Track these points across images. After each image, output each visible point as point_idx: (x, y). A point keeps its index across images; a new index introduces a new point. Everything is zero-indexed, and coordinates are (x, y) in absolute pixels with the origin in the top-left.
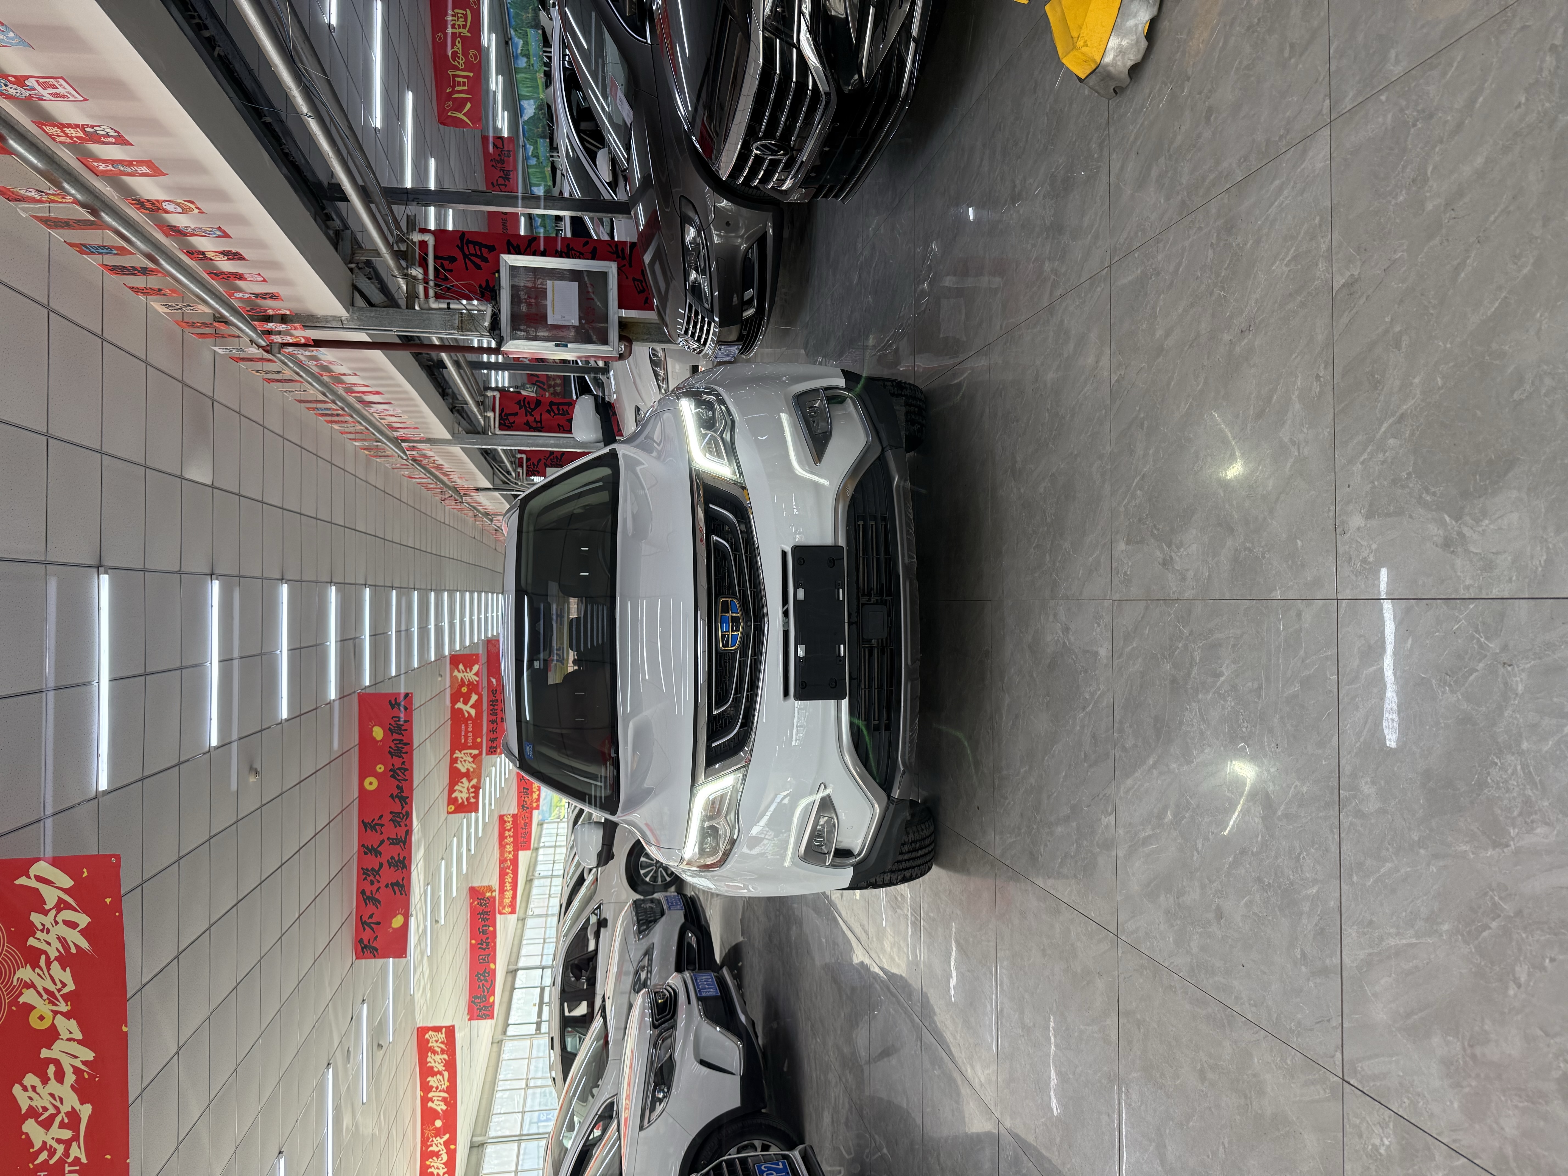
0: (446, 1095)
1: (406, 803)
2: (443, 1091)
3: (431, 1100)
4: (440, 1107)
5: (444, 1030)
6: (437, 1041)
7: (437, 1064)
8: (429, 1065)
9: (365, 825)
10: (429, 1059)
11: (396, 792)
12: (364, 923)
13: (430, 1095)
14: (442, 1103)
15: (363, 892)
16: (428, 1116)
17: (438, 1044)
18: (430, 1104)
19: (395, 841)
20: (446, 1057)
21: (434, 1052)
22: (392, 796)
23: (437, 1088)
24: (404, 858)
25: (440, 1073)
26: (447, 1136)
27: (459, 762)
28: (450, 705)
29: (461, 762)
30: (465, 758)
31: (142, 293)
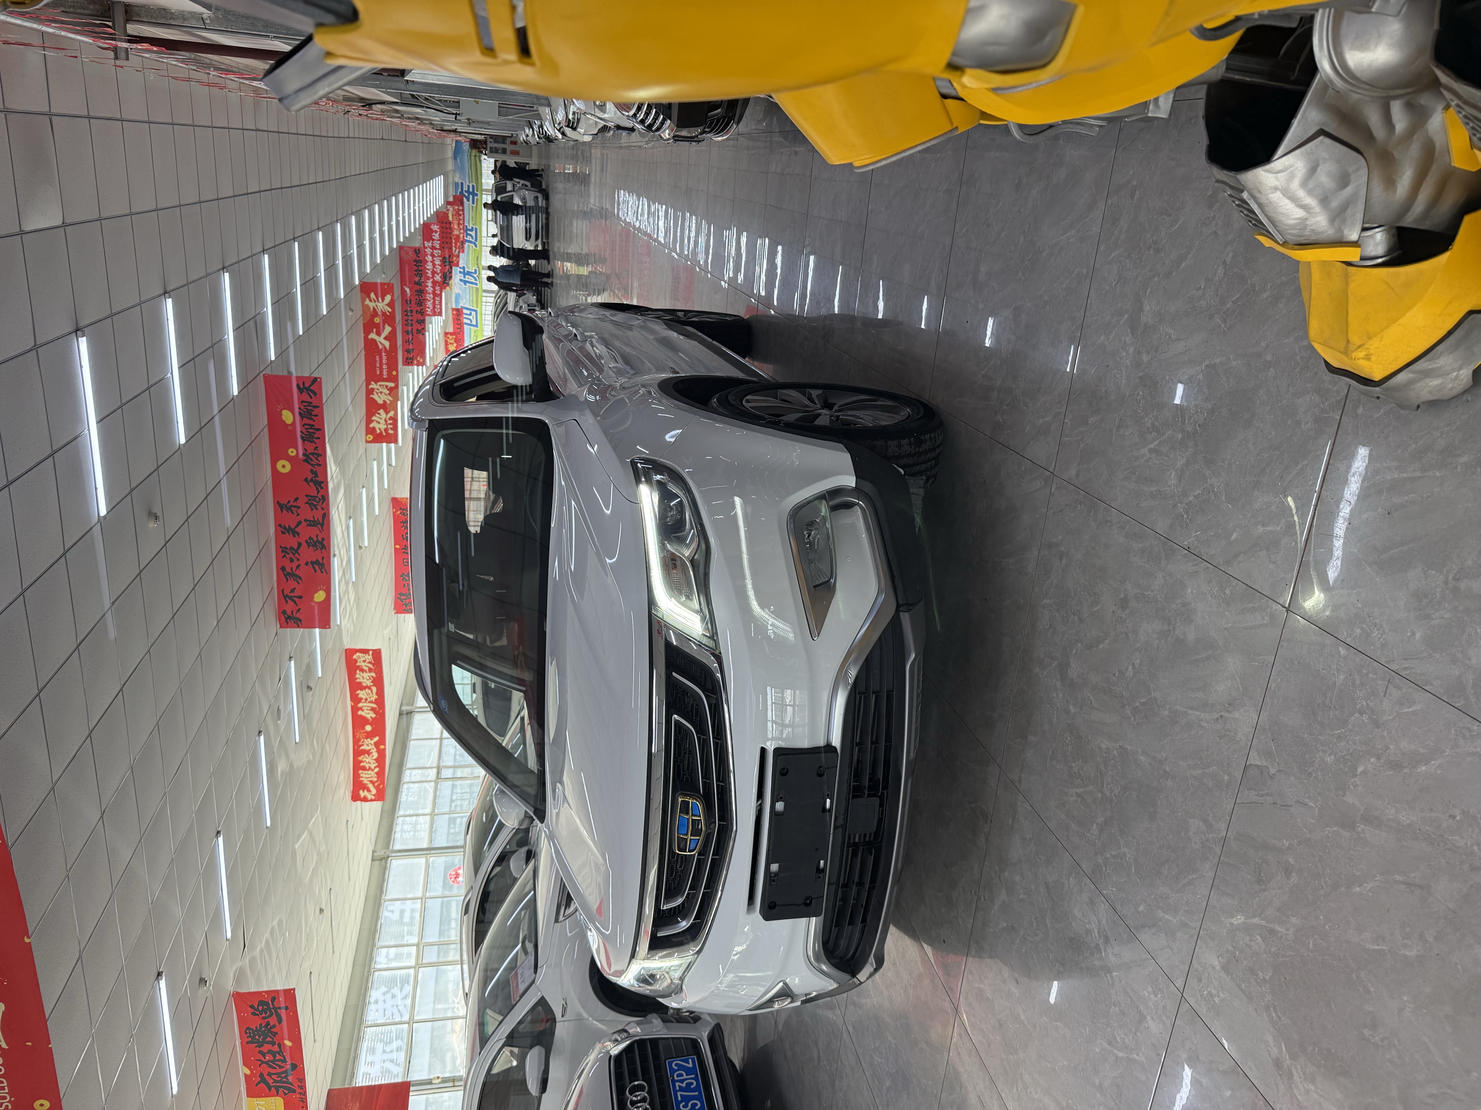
0: (374, 706)
1: (322, 488)
2: (371, 702)
3: (361, 709)
4: (370, 715)
5: (371, 652)
6: (364, 661)
7: (365, 680)
8: (358, 680)
9: (280, 507)
10: (357, 676)
11: (310, 476)
12: (286, 597)
13: (360, 705)
14: (370, 712)
15: (283, 569)
16: (358, 722)
17: (365, 664)
18: (360, 713)
19: (313, 523)
20: (373, 674)
21: (363, 671)
22: (306, 480)
23: (366, 700)
24: (323, 539)
25: (369, 688)
26: (376, 739)
27: (375, 393)
28: (363, 335)
29: (377, 393)
30: (381, 390)
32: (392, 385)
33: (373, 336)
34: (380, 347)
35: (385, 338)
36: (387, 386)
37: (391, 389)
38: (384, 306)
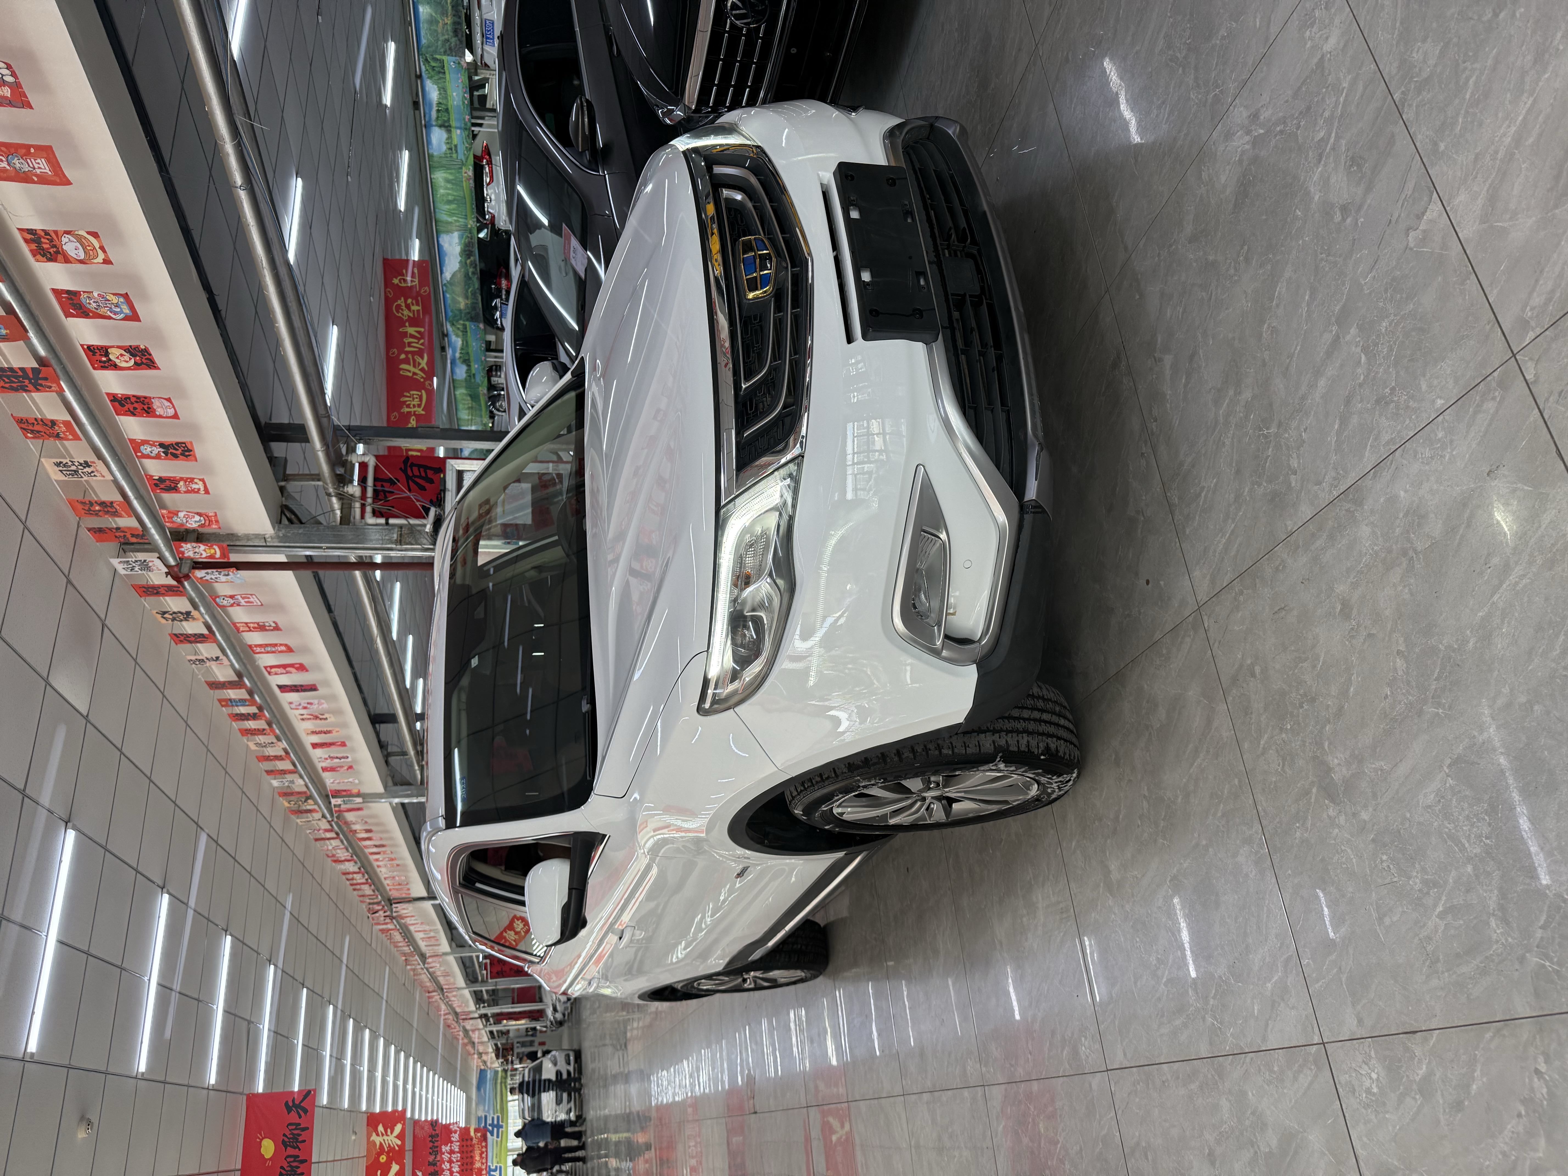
31: (32, 432)
38: (392, 1140)
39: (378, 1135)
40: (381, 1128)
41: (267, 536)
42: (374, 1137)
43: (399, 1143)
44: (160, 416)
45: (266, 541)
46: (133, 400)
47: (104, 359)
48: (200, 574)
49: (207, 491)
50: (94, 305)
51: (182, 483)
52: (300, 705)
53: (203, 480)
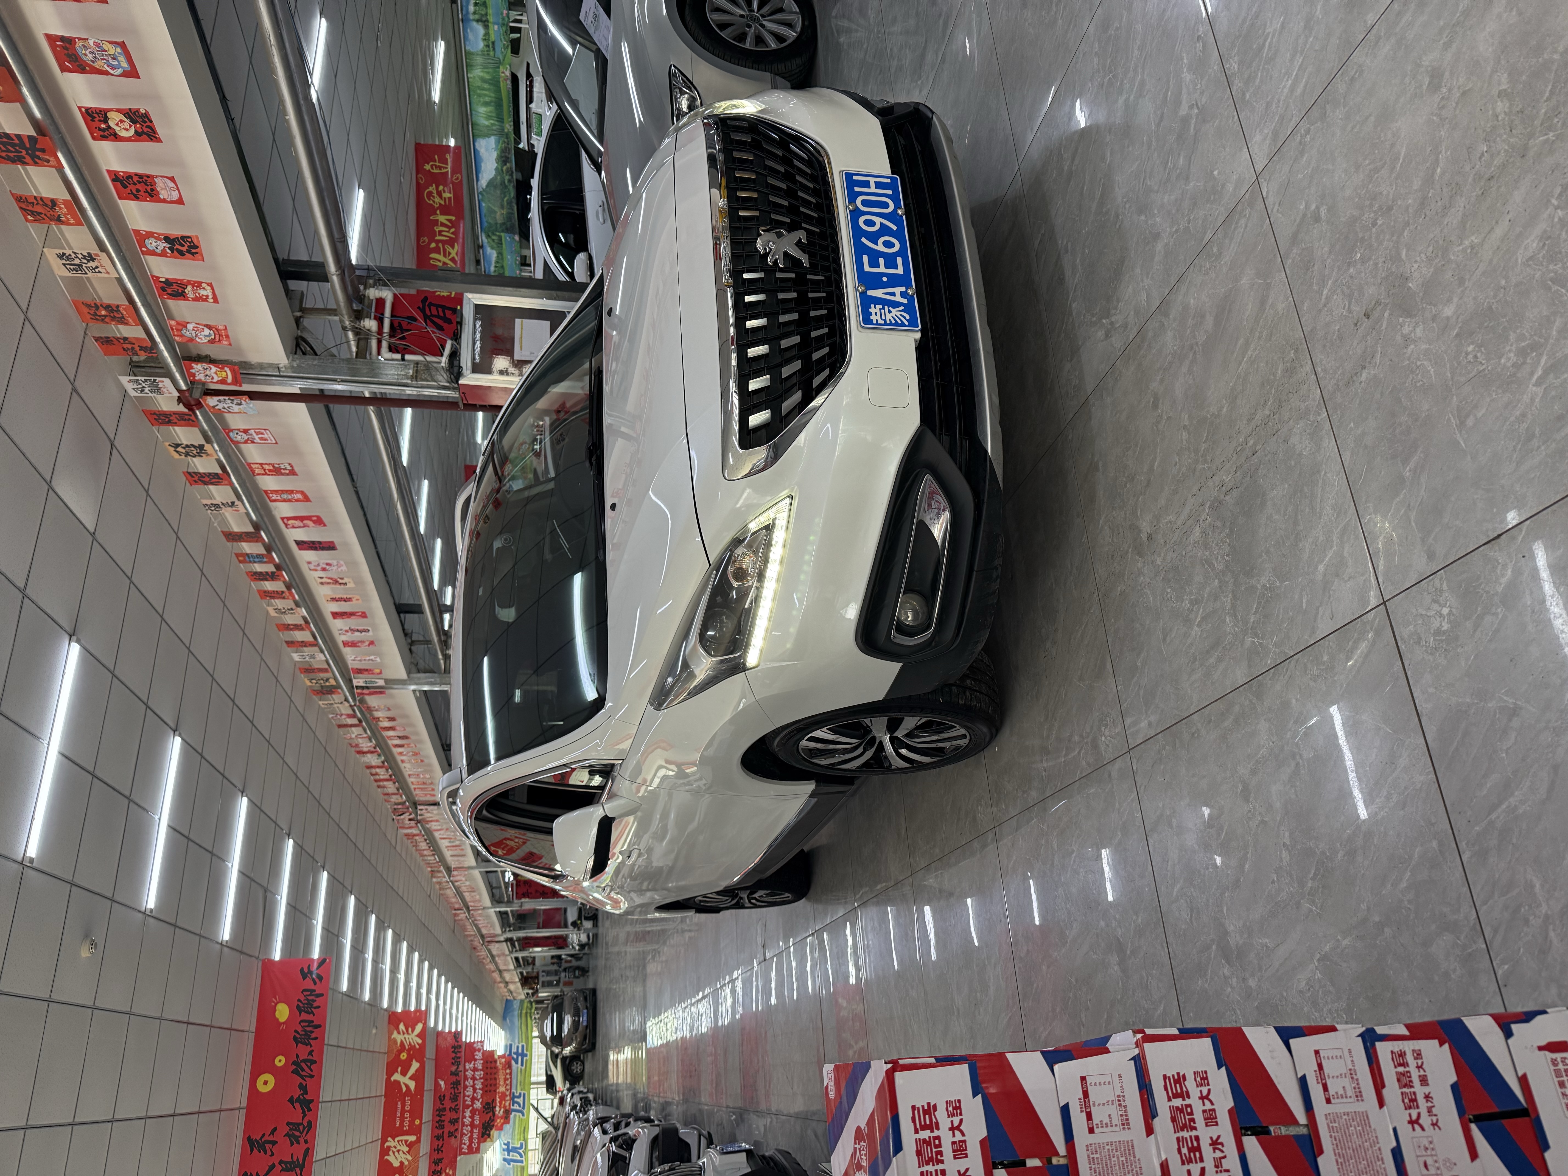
1: (310, 1110)
9: (251, 1144)
19: (290, 1166)
22: (291, 1100)
27: (391, 1153)
28: (385, 1077)
29: (394, 1152)
30: (399, 1148)
31: (32, 213)
32: (412, 1138)
33: (397, 1077)
34: (404, 1089)
35: (411, 1078)
36: (406, 1141)
37: (410, 1145)
38: (413, 1038)
39: (399, 1033)
40: (402, 1027)
41: (281, 366)
42: (395, 1035)
43: (420, 1041)
44: (164, 201)
45: (279, 371)
46: (136, 179)
47: (103, 126)
48: (212, 401)
49: (216, 300)
50: (90, 56)
51: (189, 288)
52: (318, 565)
53: (210, 285)
